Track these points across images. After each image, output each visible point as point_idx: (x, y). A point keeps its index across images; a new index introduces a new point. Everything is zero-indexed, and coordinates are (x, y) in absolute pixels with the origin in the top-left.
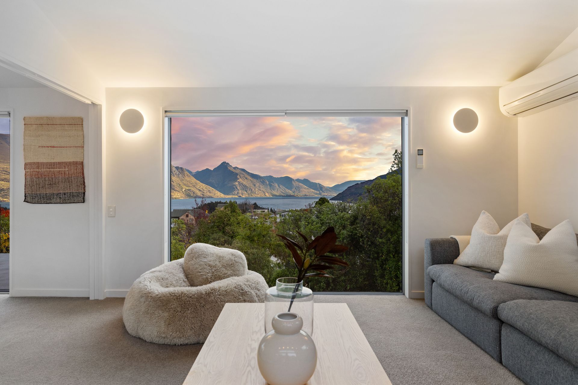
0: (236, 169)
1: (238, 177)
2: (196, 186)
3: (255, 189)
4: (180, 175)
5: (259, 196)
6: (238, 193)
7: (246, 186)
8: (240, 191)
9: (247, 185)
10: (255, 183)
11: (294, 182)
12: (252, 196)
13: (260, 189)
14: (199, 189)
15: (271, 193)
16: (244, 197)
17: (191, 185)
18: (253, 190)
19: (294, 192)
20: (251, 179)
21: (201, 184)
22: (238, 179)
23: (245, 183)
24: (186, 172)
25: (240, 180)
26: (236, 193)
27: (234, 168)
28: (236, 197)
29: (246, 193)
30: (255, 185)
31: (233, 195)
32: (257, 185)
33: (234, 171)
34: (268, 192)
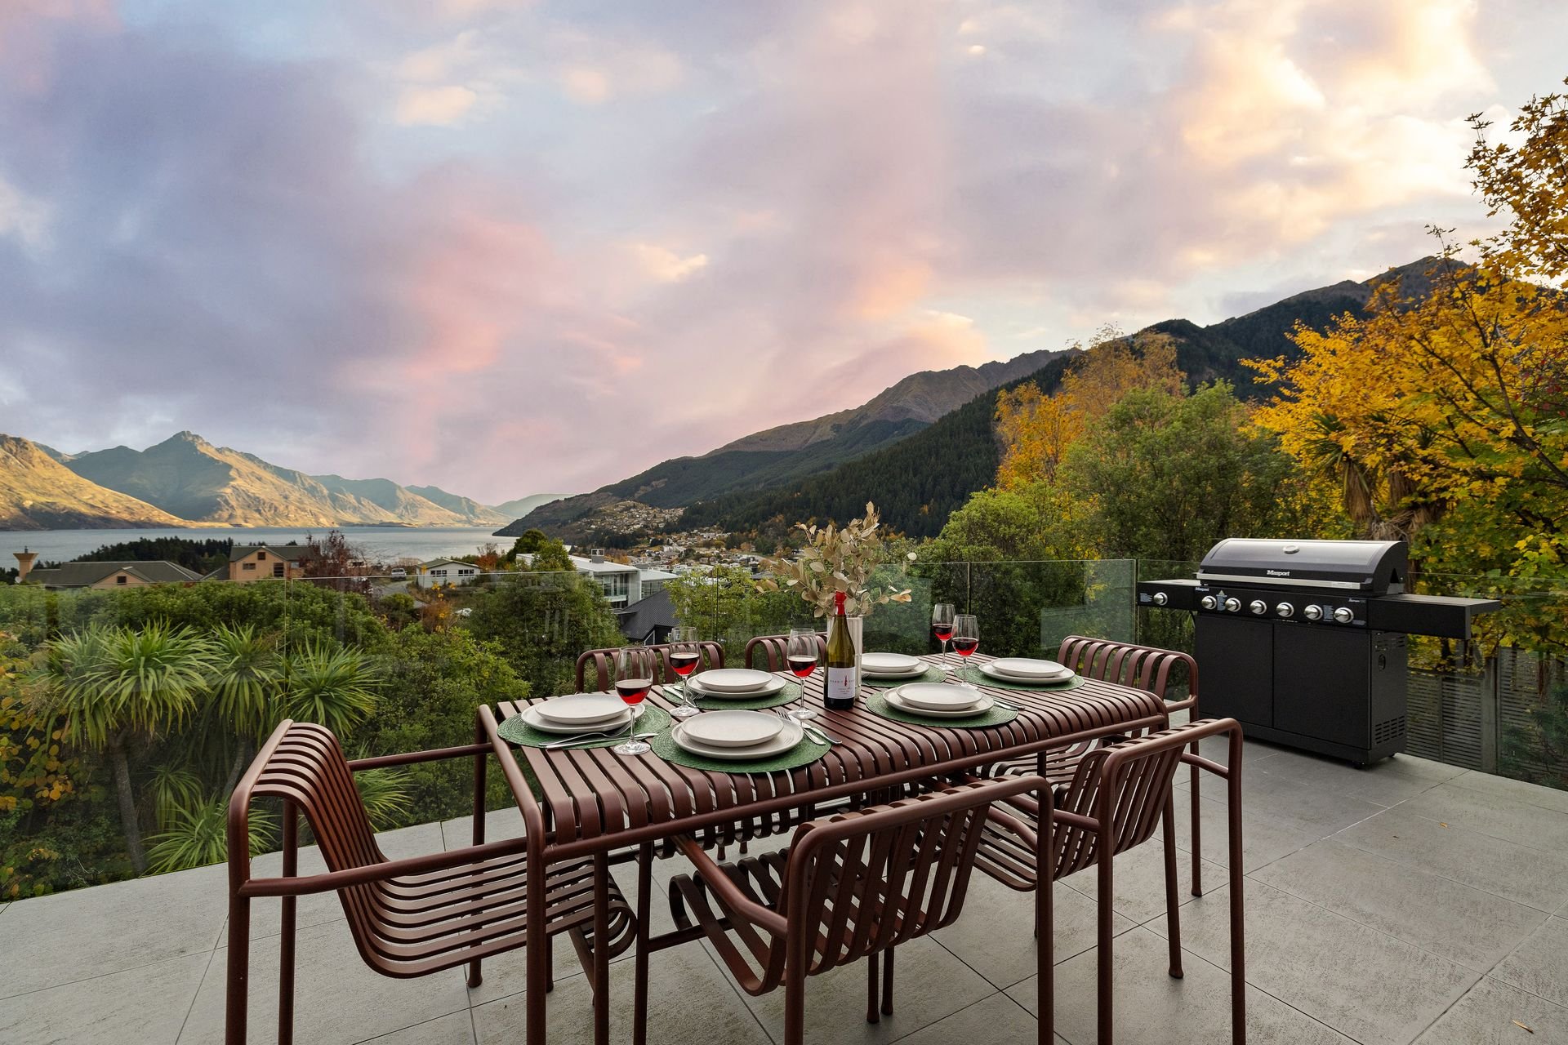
0: (227, 453)
1: (233, 473)
2: (77, 495)
3: (287, 507)
4: (13, 461)
5: (298, 524)
6: (231, 516)
7: (257, 499)
8: (239, 512)
9: (262, 497)
10: (287, 493)
11: (403, 492)
12: (276, 523)
13: (302, 506)
14: (91, 502)
15: (336, 518)
16: (250, 525)
17: (57, 491)
18: (282, 508)
19: (401, 516)
20: (274, 480)
21: (98, 488)
22: (234, 479)
23: (255, 489)
24: (38, 454)
25: (239, 482)
26: (226, 515)
27: (217, 450)
28: (226, 525)
29: (257, 515)
30: (286, 497)
31: (215, 520)
32: (292, 498)
33: (217, 457)
34: (325, 516)
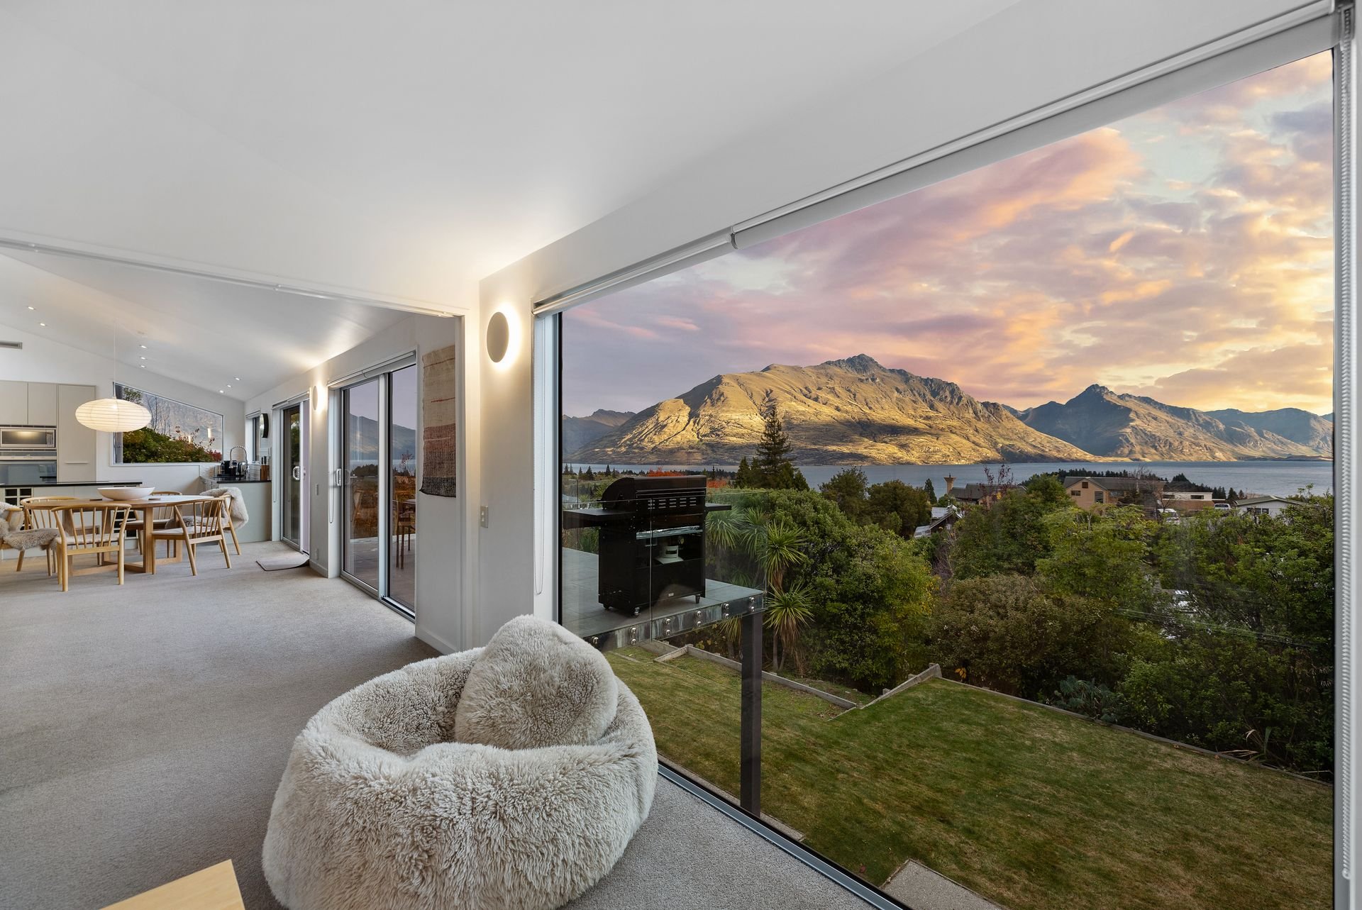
0: (1127, 398)
1: (1132, 415)
2: (1026, 439)
3: (1181, 442)
4: (993, 419)
5: (1193, 459)
6: (1131, 452)
7: (1153, 436)
8: (1137, 448)
9: (1158, 434)
10: (1181, 430)
11: (1319, 422)
12: (1171, 457)
13: (1197, 441)
14: (1033, 443)
15: (1233, 452)
16: (1147, 460)
17: (1015, 437)
18: (1176, 444)
19: (1317, 449)
20: (1167, 419)
21: (1038, 433)
22: (1133, 420)
23: (1151, 428)
24: (1005, 412)
25: (1137, 422)
26: (1126, 451)
27: (1119, 397)
28: (1127, 460)
29: (1153, 451)
30: (1180, 434)
31: (1121, 456)
32: (1186, 434)
33: (1120, 403)
34: (1221, 450)
